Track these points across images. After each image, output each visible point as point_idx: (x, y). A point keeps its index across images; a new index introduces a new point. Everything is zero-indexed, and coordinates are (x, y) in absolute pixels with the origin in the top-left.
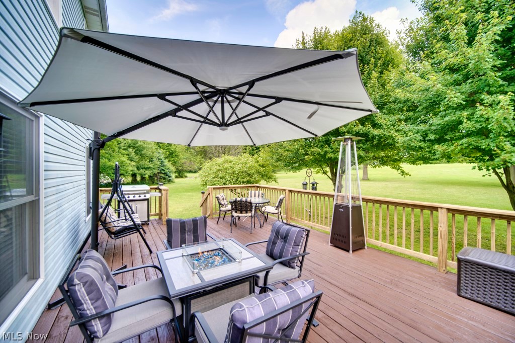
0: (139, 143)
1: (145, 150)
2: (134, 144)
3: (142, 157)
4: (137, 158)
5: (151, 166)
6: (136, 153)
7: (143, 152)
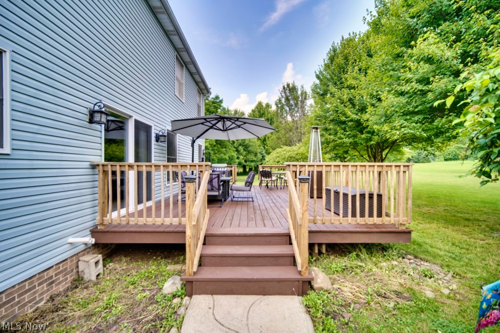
0: (247, 142)
1: (251, 147)
2: (244, 143)
3: (249, 152)
4: (244, 153)
5: (255, 159)
6: (244, 150)
7: (249, 149)
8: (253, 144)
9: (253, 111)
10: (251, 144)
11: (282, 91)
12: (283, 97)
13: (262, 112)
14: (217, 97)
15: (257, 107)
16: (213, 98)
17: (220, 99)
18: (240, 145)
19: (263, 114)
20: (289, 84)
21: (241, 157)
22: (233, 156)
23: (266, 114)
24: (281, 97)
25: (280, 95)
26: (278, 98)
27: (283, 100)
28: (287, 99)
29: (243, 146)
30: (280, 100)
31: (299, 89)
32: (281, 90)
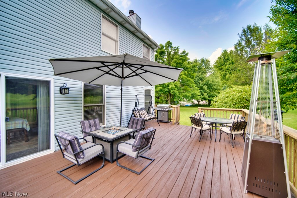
0: (210, 82)
1: (214, 86)
2: (208, 83)
4: (208, 91)
6: (208, 88)
7: (212, 87)
8: (216, 83)
9: (219, 58)
10: (214, 83)
11: (242, 35)
12: (243, 39)
13: (226, 58)
14: (184, 52)
15: (222, 55)
16: (181, 53)
17: (186, 52)
18: (205, 84)
19: (228, 59)
20: (250, 26)
21: (205, 94)
22: (195, 94)
23: (231, 58)
24: (240, 40)
25: (240, 39)
26: (237, 42)
27: (243, 43)
28: (248, 41)
29: (208, 85)
30: (239, 44)
31: (262, 29)
32: (240, 34)
